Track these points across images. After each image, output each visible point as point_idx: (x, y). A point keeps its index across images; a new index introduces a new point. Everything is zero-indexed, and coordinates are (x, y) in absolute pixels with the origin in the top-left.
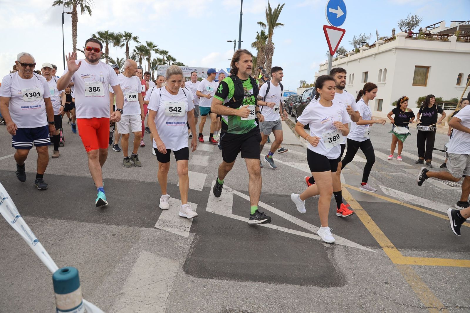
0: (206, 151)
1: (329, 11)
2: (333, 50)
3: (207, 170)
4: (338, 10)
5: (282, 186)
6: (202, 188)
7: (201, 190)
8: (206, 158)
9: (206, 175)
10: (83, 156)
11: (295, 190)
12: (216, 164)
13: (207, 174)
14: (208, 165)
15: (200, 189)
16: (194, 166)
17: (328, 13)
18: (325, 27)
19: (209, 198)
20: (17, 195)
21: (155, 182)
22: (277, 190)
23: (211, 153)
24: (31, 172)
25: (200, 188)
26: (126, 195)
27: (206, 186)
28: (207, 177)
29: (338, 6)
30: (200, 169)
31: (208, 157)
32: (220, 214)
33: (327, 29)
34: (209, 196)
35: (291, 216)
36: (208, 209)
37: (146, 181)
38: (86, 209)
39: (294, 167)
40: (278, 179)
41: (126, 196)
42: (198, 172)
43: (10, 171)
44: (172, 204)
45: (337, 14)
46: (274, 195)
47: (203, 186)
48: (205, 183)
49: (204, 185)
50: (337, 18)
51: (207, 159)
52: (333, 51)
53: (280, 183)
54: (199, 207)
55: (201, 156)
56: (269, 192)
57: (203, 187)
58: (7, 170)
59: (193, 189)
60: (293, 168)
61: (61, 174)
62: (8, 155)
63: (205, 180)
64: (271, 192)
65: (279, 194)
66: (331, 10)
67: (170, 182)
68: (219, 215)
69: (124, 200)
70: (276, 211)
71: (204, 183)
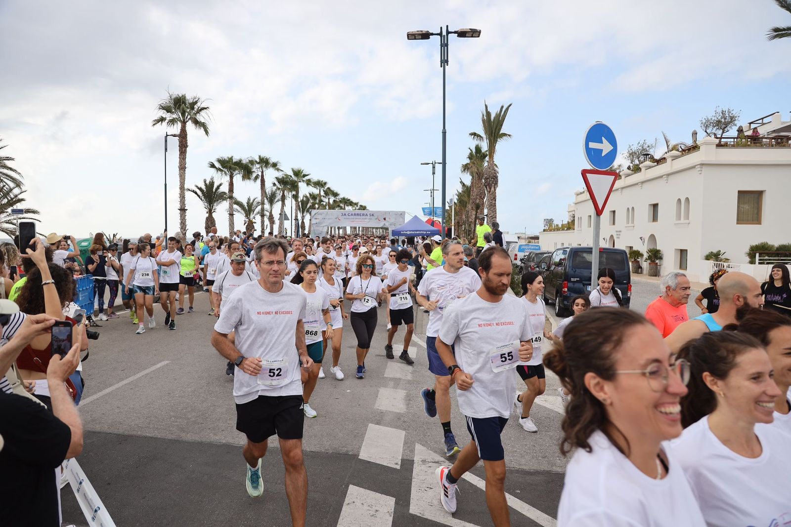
0: (400, 379)
1: (590, 147)
2: (600, 206)
3: (404, 422)
4: (602, 143)
5: (530, 449)
6: (400, 463)
7: (398, 467)
8: (401, 394)
9: (404, 432)
10: (203, 397)
11: (551, 459)
12: (419, 408)
13: (405, 429)
14: (405, 410)
15: (396, 464)
16: (382, 412)
17: (588, 151)
18: (584, 173)
19: (413, 484)
20: (109, 484)
21: (323, 451)
22: (523, 461)
23: (409, 382)
24: (126, 433)
25: (396, 462)
26: (279, 482)
27: (405, 458)
28: (405, 438)
29: (603, 138)
30: (393, 419)
31: (405, 391)
32: (433, 519)
33: (588, 175)
34: (413, 480)
35: (550, 518)
36: (414, 509)
37: (309, 450)
38: (219, 514)
39: (548, 406)
40: (522, 436)
41: (279, 484)
42: (391, 426)
43: (94, 432)
44: (354, 500)
45: (602, 150)
46: (518, 471)
47: (401, 458)
48: (404, 450)
49: (403, 455)
50: (603, 155)
51: (403, 397)
52: (600, 208)
53: (526, 445)
54: (397, 504)
55: (392, 389)
56: (509, 466)
57: (402, 460)
58: (90, 429)
59: (385, 464)
60: (545, 407)
61: (173, 437)
62: (89, 396)
63: (404, 444)
64: (512, 466)
65: (526, 468)
66: (592, 145)
67: (347, 451)
68: (432, 521)
69: (277, 493)
70: (524, 508)
71: (402, 450)
